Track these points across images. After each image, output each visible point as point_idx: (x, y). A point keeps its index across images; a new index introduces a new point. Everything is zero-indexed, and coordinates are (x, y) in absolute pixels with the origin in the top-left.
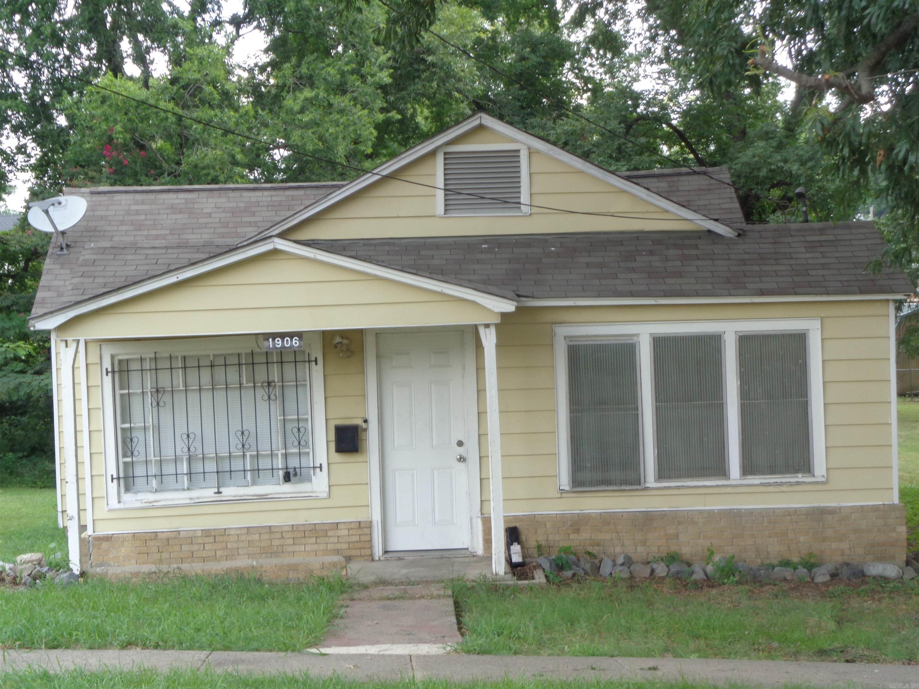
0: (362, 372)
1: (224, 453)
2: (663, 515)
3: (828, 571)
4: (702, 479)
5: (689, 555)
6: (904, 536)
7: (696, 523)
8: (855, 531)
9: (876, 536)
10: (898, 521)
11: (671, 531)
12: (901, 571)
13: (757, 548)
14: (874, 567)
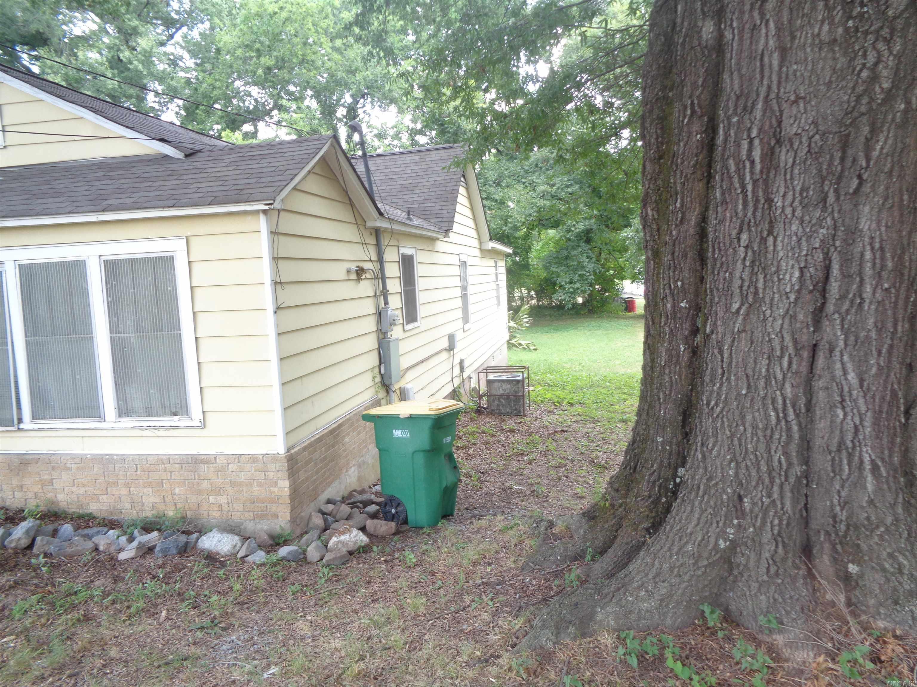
2: (37, 459)
3: (140, 543)
4: (77, 420)
5: (65, 503)
6: (287, 491)
7: (70, 469)
8: (233, 484)
9: (256, 491)
10: (280, 474)
11: (46, 477)
12: (239, 544)
13: (132, 499)
14: (209, 537)
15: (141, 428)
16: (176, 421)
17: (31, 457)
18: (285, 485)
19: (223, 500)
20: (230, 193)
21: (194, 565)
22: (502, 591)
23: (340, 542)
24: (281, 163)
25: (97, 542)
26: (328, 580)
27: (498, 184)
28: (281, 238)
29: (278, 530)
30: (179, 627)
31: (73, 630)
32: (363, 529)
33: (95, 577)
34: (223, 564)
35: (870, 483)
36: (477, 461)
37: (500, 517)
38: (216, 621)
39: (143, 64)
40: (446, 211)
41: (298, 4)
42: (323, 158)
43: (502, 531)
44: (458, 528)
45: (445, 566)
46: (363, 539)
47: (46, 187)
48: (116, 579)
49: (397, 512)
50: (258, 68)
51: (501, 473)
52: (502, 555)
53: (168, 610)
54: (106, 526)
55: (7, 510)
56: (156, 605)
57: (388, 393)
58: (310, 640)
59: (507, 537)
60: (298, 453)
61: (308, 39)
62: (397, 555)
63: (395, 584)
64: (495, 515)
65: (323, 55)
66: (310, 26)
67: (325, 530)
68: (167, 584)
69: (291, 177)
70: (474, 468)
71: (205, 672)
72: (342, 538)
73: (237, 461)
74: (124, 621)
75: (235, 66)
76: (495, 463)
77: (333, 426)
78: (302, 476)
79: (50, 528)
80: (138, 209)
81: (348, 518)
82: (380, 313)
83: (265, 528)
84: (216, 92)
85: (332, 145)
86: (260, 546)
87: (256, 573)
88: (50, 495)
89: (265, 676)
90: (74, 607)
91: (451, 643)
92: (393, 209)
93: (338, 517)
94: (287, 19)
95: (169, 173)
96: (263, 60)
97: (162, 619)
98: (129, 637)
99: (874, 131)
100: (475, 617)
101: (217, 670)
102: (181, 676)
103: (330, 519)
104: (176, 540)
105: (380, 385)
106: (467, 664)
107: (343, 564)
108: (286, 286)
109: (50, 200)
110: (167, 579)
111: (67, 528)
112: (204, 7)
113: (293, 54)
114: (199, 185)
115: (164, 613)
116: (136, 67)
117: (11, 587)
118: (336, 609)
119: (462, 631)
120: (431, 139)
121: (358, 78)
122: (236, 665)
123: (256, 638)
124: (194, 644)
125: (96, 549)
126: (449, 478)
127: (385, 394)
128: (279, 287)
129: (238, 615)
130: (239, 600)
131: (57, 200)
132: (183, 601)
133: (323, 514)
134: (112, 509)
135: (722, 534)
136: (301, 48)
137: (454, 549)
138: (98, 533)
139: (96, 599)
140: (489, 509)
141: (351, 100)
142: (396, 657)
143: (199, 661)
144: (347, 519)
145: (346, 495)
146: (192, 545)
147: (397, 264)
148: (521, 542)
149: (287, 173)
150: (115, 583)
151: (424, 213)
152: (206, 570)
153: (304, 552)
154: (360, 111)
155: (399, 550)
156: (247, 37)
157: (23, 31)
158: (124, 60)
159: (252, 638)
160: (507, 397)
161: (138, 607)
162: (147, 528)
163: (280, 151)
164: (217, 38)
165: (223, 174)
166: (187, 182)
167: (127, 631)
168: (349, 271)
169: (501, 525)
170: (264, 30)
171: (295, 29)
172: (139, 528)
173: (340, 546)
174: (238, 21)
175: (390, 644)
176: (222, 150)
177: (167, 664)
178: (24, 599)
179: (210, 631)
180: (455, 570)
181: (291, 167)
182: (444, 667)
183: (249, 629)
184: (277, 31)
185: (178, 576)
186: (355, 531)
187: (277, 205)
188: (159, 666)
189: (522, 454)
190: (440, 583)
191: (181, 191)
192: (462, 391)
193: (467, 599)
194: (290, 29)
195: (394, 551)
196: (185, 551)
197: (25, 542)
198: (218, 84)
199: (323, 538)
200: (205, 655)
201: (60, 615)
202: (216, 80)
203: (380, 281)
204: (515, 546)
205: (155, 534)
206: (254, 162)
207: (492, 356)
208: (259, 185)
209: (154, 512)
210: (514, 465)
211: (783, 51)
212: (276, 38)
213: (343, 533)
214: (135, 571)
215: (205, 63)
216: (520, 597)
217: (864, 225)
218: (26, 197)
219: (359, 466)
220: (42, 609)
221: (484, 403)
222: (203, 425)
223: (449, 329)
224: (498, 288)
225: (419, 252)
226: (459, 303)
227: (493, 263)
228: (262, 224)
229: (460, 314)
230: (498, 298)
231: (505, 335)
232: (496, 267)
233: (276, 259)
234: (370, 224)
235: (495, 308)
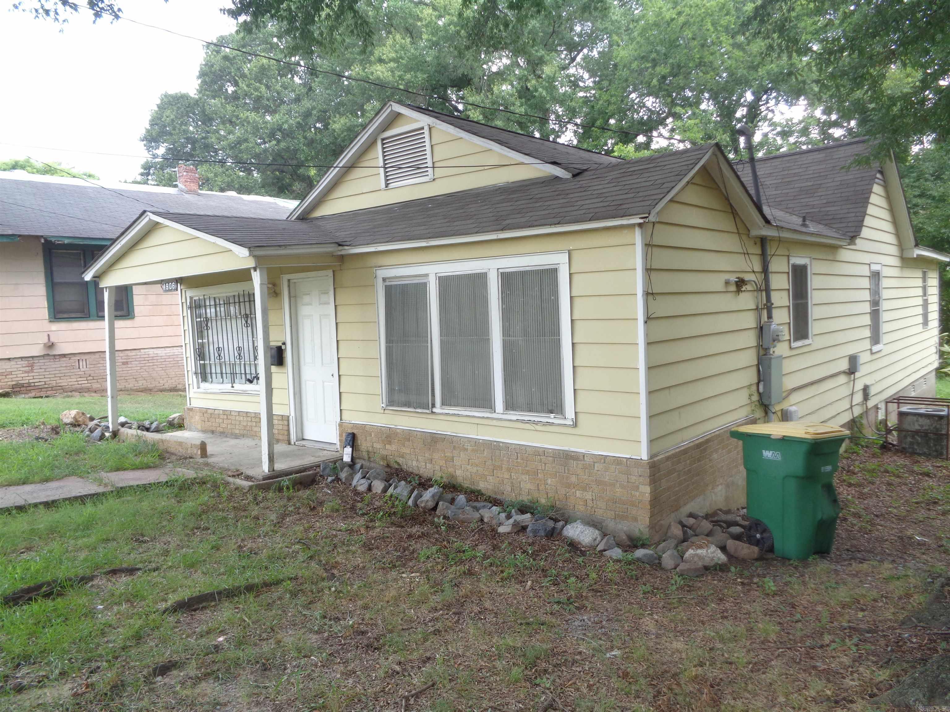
1: (232, 359)
3: (515, 521)
4: (474, 409)
5: (461, 478)
6: (647, 497)
7: (466, 450)
8: (599, 482)
9: (619, 491)
10: (641, 479)
11: (448, 454)
12: (599, 539)
13: (512, 483)
14: (573, 527)
15: (523, 421)
16: (552, 418)
17: (439, 436)
18: (646, 490)
19: (588, 496)
20: (609, 208)
21: (558, 549)
22: (872, 640)
23: (697, 555)
24: (660, 177)
25: (482, 514)
26: (681, 588)
27: (938, 178)
28: (655, 249)
29: (637, 533)
30: (540, 597)
31: (460, 579)
32: (723, 549)
33: (479, 542)
34: (583, 553)
36: (871, 502)
37: (887, 565)
38: (572, 600)
39: (547, 90)
40: (853, 215)
41: (697, 6)
42: (704, 167)
43: (887, 580)
44: (833, 567)
45: (808, 601)
46: (721, 557)
47: (461, 211)
48: (495, 547)
49: (762, 538)
50: (652, 79)
51: (900, 519)
52: (880, 604)
53: (533, 581)
54: (491, 502)
55: (420, 477)
56: (524, 575)
57: (766, 413)
58: (653, 637)
59: (891, 587)
60: (660, 461)
61: (706, 40)
62: (756, 580)
63: (748, 606)
64: (881, 561)
65: (722, 55)
66: (709, 26)
67: (684, 541)
68: (534, 560)
69: (669, 189)
70: (866, 509)
71: (557, 639)
72: (699, 551)
73: (602, 461)
74: (498, 582)
75: (630, 79)
76: (895, 508)
77: (701, 440)
78: (664, 484)
79: (449, 496)
80: (529, 227)
81: (709, 534)
82: (761, 328)
83: (625, 528)
84: (611, 108)
85: (714, 154)
86: (619, 545)
87: (611, 566)
88: (451, 470)
89: (608, 655)
90: (462, 562)
91: (800, 676)
92: (788, 215)
93: (698, 531)
94: (685, 24)
95: (557, 193)
96: (658, 69)
97: (528, 587)
98: (500, 595)
100: (833, 657)
101: (567, 640)
102: (538, 636)
103: (690, 532)
104: (544, 524)
105: (757, 403)
106: (814, 699)
107: (697, 577)
108: (658, 297)
109: (463, 222)
110: (535, 555)
111: (461, 498)
112: (604, 26)
113: (690, 58)
114: (583, 203)
115: (529, 583)
116: (540, 94)
117: (419, 537)
118: (683, 616)
119: (814, 667)
120: (850, 131)
121: (760, 74)
122: (583, 640)
123: (604, 623)
124: (551, 614)
125: (482, 520)
126: (826, 511)
127: (763, 414)
128: (650, 297)
129: (591, 599)
130: (595, 587)
131: (468, 222)
132: (546, 576)
133: (683, 526)
134: (496, 490)
136: (698, 52)
137: (823, 587)
138: (484, 507)
139: (478, 559)
140: (877, 555)
141: (753, 98)
142: (736, 672)
143: (553, 629)
144: (707, 535)
145: (710, 512)
146: (558, 531)
147: (785, 276)
148: (908, 596)
149: (664, 186)
150: (493, 550)
151: (826, 217)
152: (567, 555)
153: (660, 558)
154: (763, 108)
155: (759, 576)
156: (643, 48)
157: (453, 76)
158: (531, 89)
159: (601, 622)
160: (925, 434)
161: (509, 573)
162: (523, 510)
163: (659, 164)
164: (614, 55)
165: (604, 191)
166: (573, 200)
167: (500, 591)
168: (727, 283)
169: (886, 574)
170: (661, 39)
171: (693, 32)
172: (516, 508)
173: (696, 559)
174: (636, 34)
175: (733, 659)
176: (606, 167)
177: (528, 624)
178: (428, 548)
179: (565, 607)
180: (819, 608)
181: (669, 179)
182: (787, 696)
183: (600, 614)
184: (673, 37)
185: (544, 555)
186: (713, 548)
187: (652, 218)
188: (521, 624)
189: (935, 503)
190: (798, 616)
191: (566, 209)
192: (864, 422)
193: (827, 638)
194: (688, 34)
195: (754, 576)
196: (552, 535)
197: (431, 504)
198: (613, 99)
199: (679, 548)
200: (559, 626)
201: (451, 566)
202: (611, 96)
203: (764, 294)
204: (900, 598)
205: (528, 515)
206: (635, 177)
207: (912, 384)
208: (637, 200)
209: (530, 497)
210: (921, 514)
212: (673, 44)
213: (701, 547)
214: (510, 544)
215: (602, 80)
216: (892, 651)
218: (447, 220)
219: (728, 486)
220: (439, 558)
221: (893, 438)
222: (575, 425)
223: (851, 350)
224: (925, 305)
225: (814, 262)
226: (867, 320)
227: (919, 274)
228: (638, 237)
229: (867, 333)
230: (925, 316)
231: (934, 362)
232: (924, 279)
233: (648, 270)
234: (755, 232)
235: (920, 328)
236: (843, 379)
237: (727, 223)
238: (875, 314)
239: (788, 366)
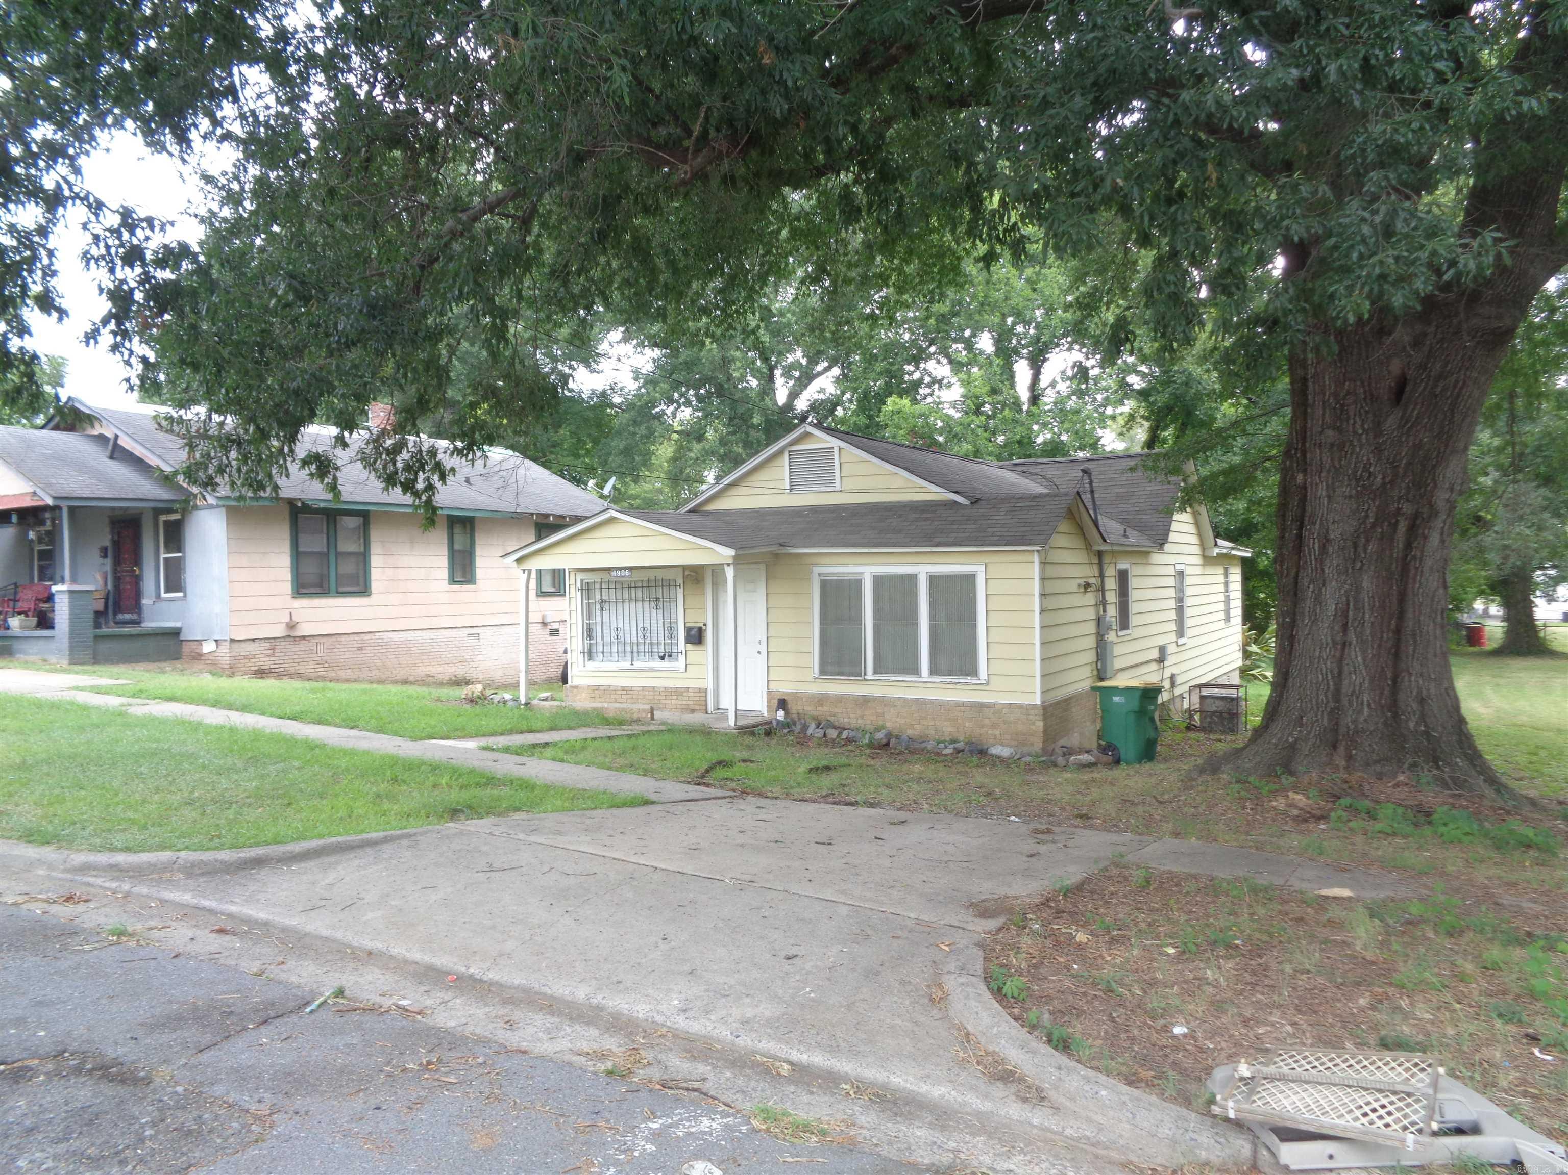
0: (703, 594)
1: (634, 639)
2: (875, 699)
3: (954, 747)
4: (901, 675)
5: (891, 728)
6: (1041, 729)
7: (896, 706)
8: (1005, 722)
9: (1020, 727)
10: (1037, 717)
11: (880, 711)
12: (1014, 753)
14: (996, 747)
15: (944, 683)
16: (969, 679)
18: (1040, 724)
19: (997, 732)
20: (1016, 538)
23: (1077, 759)
24: (1044, 515)
25: (925, 745)
28: (1044, 565)
29: (1034, 753)
34: (1003, 763)
35: (1366, 711)
40: (1161, 523)
60: (1050, 705)
69: (1054, 527)
72: (1078, 757)
73: (1008, 707)
77: (1066, 697)
78: (1049, 722)
82: (1099, 619)
85: (1075, 499)
88: (881, 723)
99: (1368, 541)
105: (1097, 676)
108: (1047, 597)
114: (992, 530)
126: (1151, 734)
128: (1043, 597)
134: (921, 734)
135: (1291, 734)
138: (924, 742)
146: (985, 751)
147: (1114, 578)
151: (1139, 524)
153: (1055, 761)
160: (1220, 714)
163: (1040, 503)
165: (1005, 521)
166: (983, 526)
168: (1079, 586)
173: (1077, 761)
181: (1052, 519)
186: (1086, 755)
187: (1043, 545)
191: (982, 534)
192: (1172, 708)
196: (981, 753)
203: (1101, 593)
205: (962, 743)
206: (1024, 512)
208: (1033, 533)
211: (1329, 497)
217: (1365, 584)
221: (1196, 720)
222: (987, 684)
223: (1161, 641)
224: (1227, 600)
225: (1134, 567)
226: (1173, 615)
227: (1221, 570)
228: (1036, 558)
229: (1173, 627)
230: (1227, 611)
231: (1237, 660)
232: (1226, 575)
233: (1043, 579)
234: (1096, 548)
235: (1222, 624)
236: (1154, 666)
237: (1078, 542)
238: (1180, 610)
239: (1118, 650)
